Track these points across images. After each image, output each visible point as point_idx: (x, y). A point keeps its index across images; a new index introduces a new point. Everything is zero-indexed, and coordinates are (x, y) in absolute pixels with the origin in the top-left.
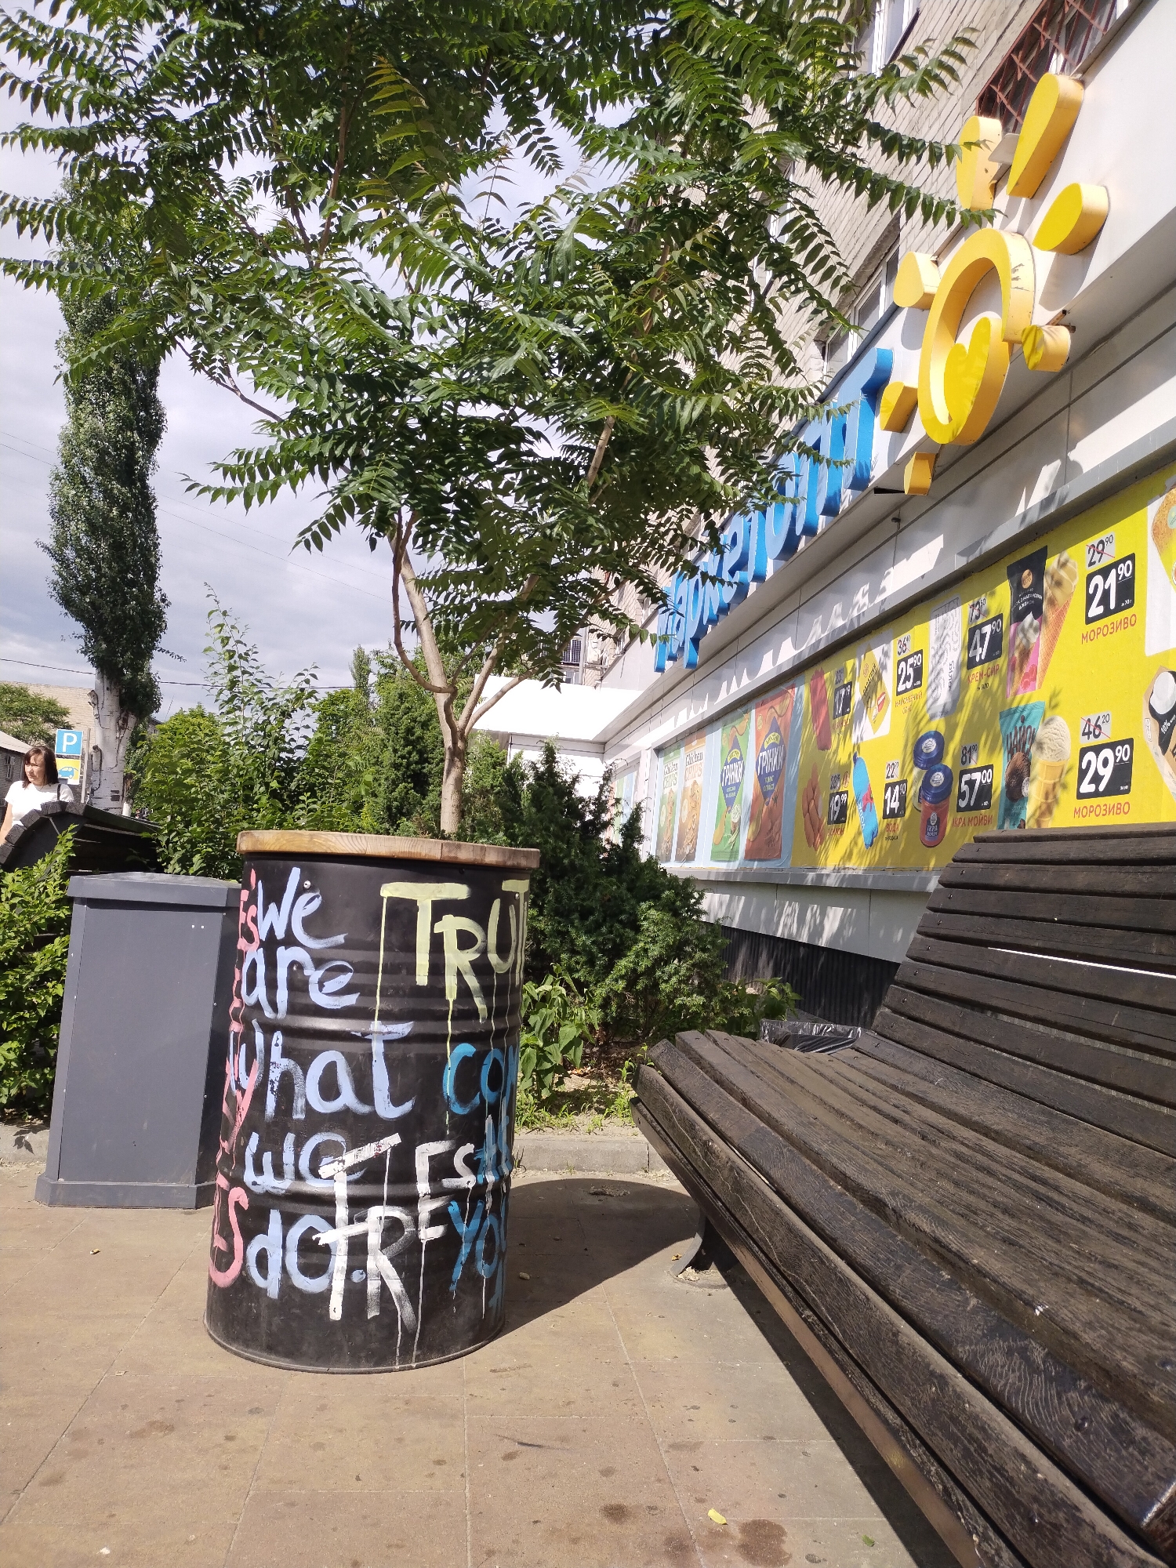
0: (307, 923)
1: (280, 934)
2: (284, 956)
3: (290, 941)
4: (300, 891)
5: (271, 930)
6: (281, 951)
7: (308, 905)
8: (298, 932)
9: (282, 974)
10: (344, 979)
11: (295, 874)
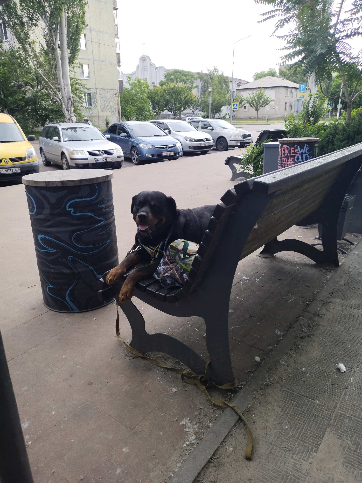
0: (308, 151)
1: (304, 152)
2: (304, 155)
3: (305, 153)
4: (307, 147)
5: (302, 152)
6: (304, 154)
7: (308, 148)
8: (306, 152)
9: (304, 157)
10: (312, 157)
11: (306, 145)
